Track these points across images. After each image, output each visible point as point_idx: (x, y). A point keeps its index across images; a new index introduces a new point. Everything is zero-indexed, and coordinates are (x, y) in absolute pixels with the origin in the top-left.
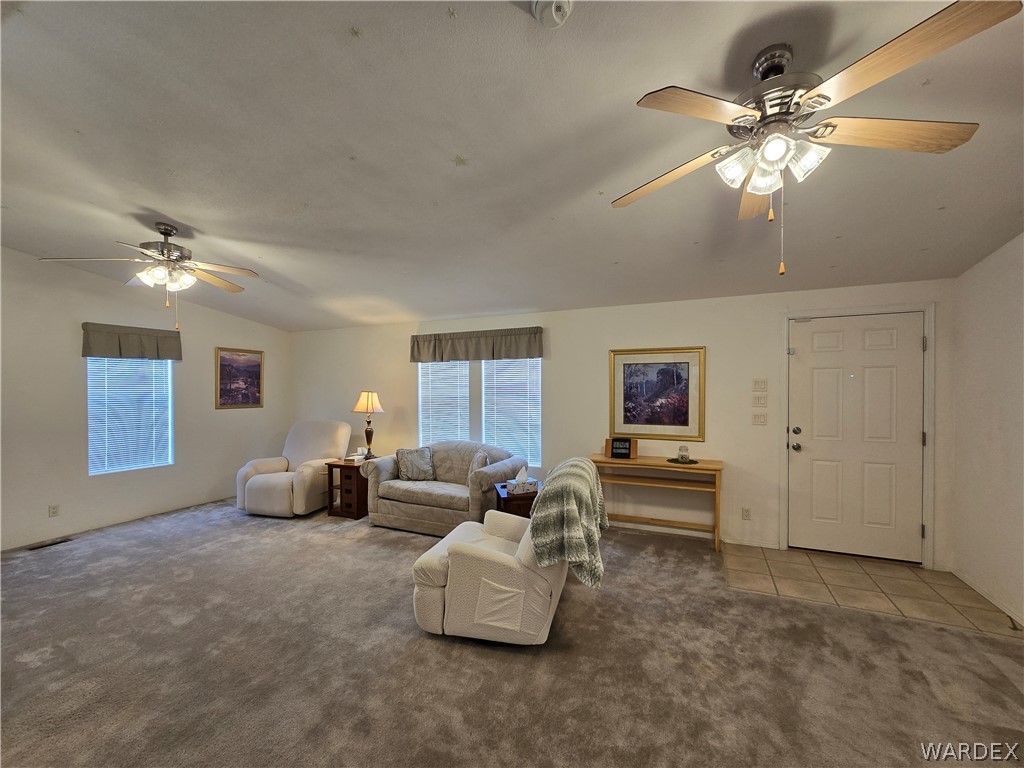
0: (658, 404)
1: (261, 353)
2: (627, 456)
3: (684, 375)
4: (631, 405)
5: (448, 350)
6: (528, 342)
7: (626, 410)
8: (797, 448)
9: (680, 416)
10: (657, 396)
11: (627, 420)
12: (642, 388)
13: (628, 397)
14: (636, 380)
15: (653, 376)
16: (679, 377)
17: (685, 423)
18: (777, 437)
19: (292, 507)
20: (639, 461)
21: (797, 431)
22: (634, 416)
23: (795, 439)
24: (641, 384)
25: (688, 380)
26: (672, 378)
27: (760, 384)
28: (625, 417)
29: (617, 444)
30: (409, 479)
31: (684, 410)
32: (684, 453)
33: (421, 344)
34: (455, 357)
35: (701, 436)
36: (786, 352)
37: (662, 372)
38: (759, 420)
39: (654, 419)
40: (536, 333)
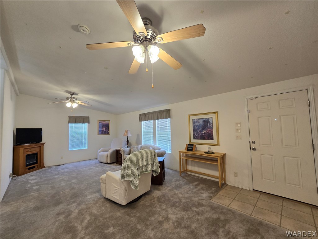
0: (203, 132)
1: (109, 121)
2: (191, 150)
3: (211, 122)
4: (195, 133)
5: (147, 117)
7: (194, 135)
8: (254, 149)
9: (210, 137)
10: (203, 130)
11: (194, 138)
12: (198, 127)
13: (194, 130)
14: (196, 124)
15: (201, 122)
16: (209, 123)
17: (212, 139)
18: (246, 145)
19: (107, 160)
20: (196, 152)
21: (254, 143)
22: (196, 137)
23: (253, 146)
24: (198, 125)
25: (212, 124)
26: (207, 123)
27: (238, 124)
28: (194, 137)
29: (189, 146)
31: (212, 134)
33: (142, 116)
34: (149, 119)
35: (218, 145)
36: (247, 112)
37: (204, 121)
38: (239, 138)
39: (203, 138)
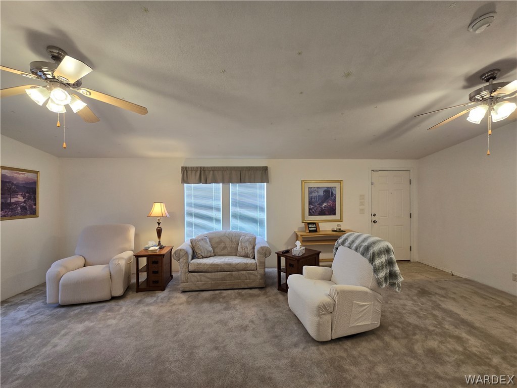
0: (324, 206)
1: (37, 172)
2: (315, 231)
3: (334, 193)
4: (312, 207)
5: (210, 177)
6: (260, 174)
7: (310, 209)
8: (375, 222)
9: (332, 211)
10: (323, 202)
11: (310, 214)
12: (317, 198)
13: (310, 203)
14: (314, 195)
15: (321, 193)
16: (332, 193)
17: (335, 214)
18: (368, 218)
19: (111, 292)
20: (321, 233)
21: (374, 215)
22: (313, 212)
23: (374, 218)
24: (316, 197)
25: (336, 195)
26: (329, 194)
27: (362, 197)
28: (309, 212)
29: (310, 226)
30: (203, 257)
31: (334, 208)
32: (340, 228)
33: (189, 173)
34: (215, 181)
35: (341, 221)
36: (371, 184)
37: (325, 191)
38: (362, 211)
39: (322, 213)
40: (265, 169)
